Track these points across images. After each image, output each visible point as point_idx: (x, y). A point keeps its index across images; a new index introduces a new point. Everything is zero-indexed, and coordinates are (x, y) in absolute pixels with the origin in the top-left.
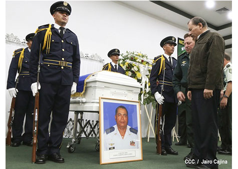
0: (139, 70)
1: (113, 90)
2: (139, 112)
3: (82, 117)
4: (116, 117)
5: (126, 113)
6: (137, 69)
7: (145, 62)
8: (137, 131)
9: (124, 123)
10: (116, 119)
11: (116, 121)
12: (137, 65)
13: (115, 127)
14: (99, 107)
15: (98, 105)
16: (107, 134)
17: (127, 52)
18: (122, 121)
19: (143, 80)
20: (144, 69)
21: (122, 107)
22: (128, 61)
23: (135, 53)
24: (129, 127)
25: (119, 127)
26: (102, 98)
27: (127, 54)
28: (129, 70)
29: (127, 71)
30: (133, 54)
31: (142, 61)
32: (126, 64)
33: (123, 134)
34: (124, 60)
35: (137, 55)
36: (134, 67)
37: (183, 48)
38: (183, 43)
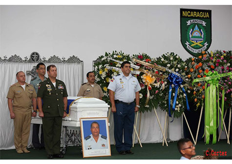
2: (107, 124)
4: (91, 129)
5: (98, 126)
8: (107, 137)
10: (92, 131)
12: (117, 70)
14: (80, 124)
16: (86, 140)
17: (106, 54)
18: (96, 131)
21: (95, 122)
26: (81, 118)
32: (106, 70)
33: (97, 139)
34: (103, 65)
35: (117, 59)
36: (114, 73)
37: (189, 21)
38: (189, 14)
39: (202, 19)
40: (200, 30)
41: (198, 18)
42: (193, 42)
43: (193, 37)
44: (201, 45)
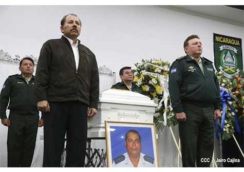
0: (158, 83)
1: (121, 112)
2: (154, 136)
3: (90, 146)
4: (126, 143)
5: (138, 138)
6: (155, 82)
7: (166, 71)
8: (154, 159)
9: (136, 150)
10: (127, 146)
11: (127, 149)
12: (156, 77)
13: (126, 155)
14: (106, 133)
15: (104, 130)
16: (116, 164)
17: (143, 61)
18: (134, 147)
19: (164, 95)
20: (165, 81)
21: (134, 131)
22: (144, 73)
23: (153, 62)
24: (142, 155)
25: (131, 156)
26: (108, 122)
27: (143, 63)
28: (146, 84)
29: (143, 85)
30: (151, 62)
31: (163, 71)
32: (142, 77)
33: (136, 163)
34: (139, 72)
35: (155, 64)
36: (153, 80)
37: (222, 46)
38: (222, 40)
39: (234, 46)
40: (232, 57)
41: (230, 44)
42: (226, 67)
43: (226, 62)
44: (233, 71)
